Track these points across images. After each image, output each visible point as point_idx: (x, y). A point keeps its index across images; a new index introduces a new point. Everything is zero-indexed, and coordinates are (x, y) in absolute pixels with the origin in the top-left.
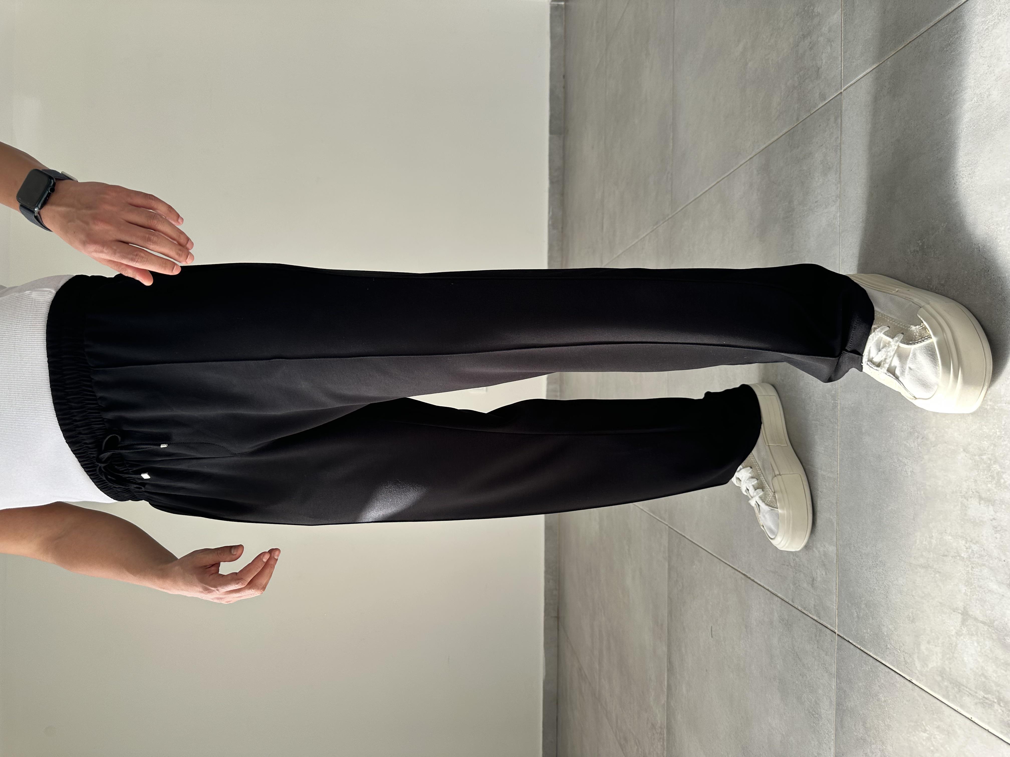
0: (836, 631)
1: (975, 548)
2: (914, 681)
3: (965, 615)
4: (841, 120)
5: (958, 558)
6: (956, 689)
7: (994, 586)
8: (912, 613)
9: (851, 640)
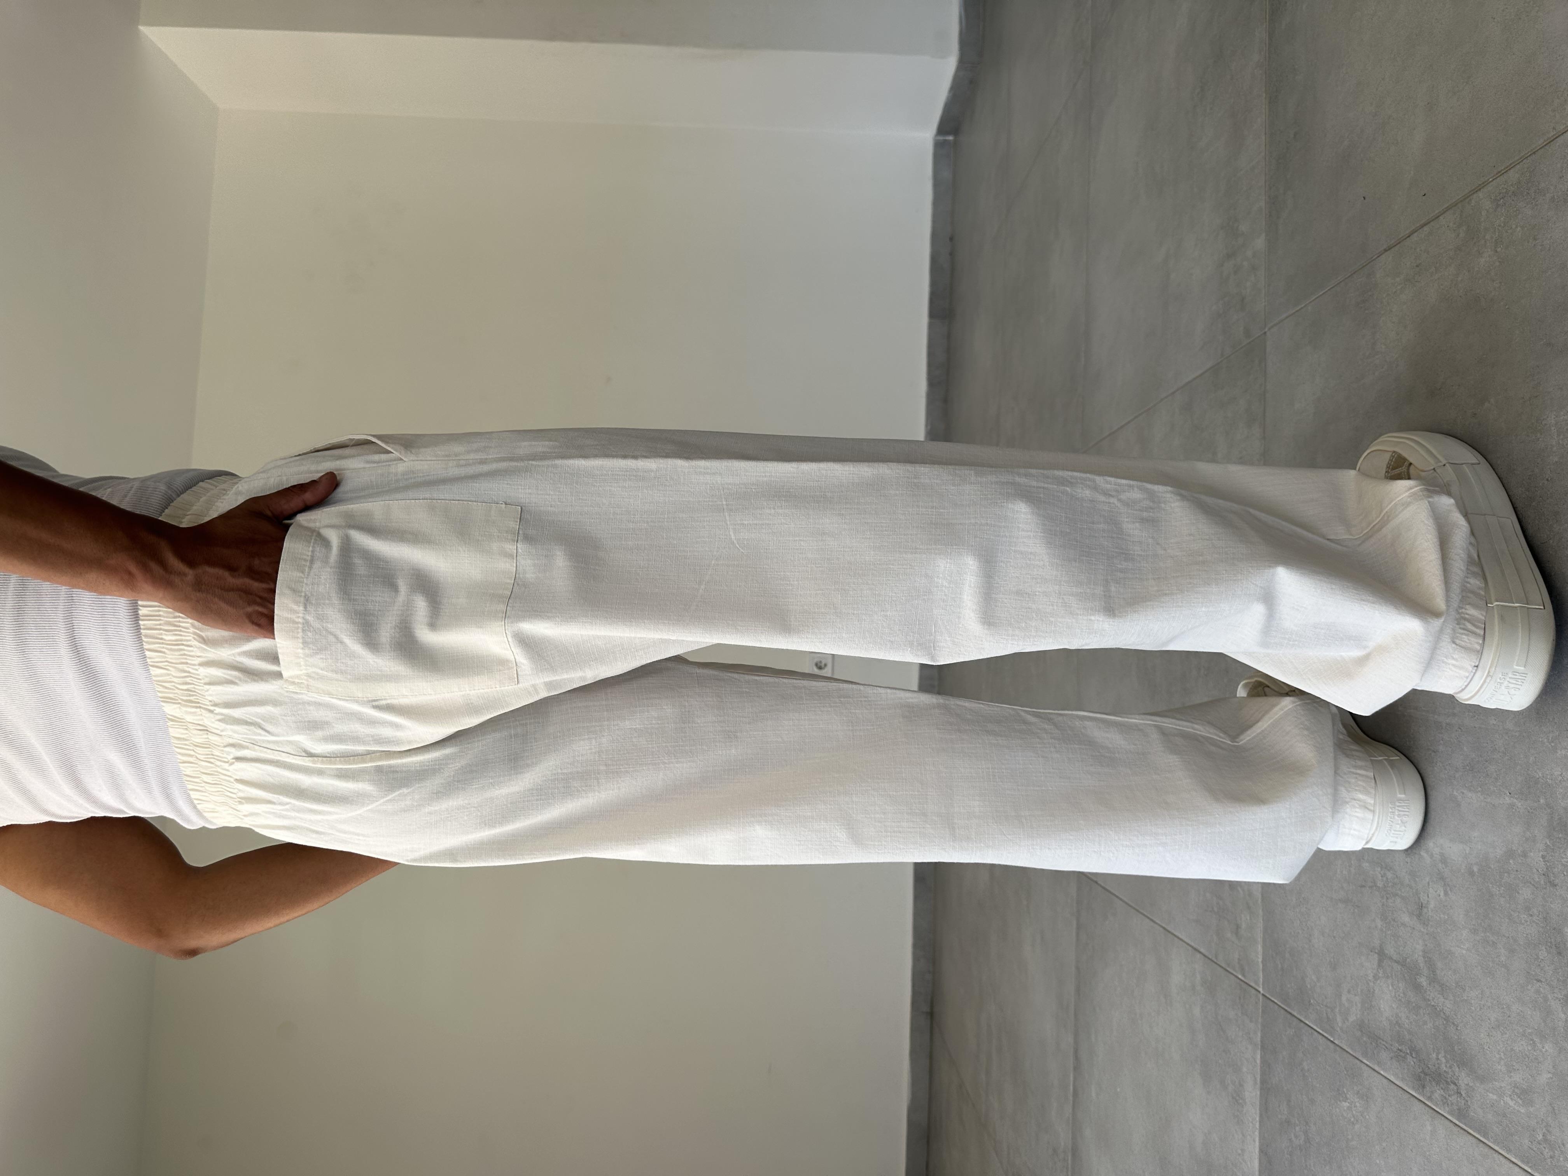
0: (1261, 990)
1: (1389, 875)
2: (1336, 1042)
3: (1382, 955)
4: (1265, 365)
5: (1374, 888)
6: (1374, 1044)
7: (1406, 918)
8: (1334, 958)
9: (1276, 999)
